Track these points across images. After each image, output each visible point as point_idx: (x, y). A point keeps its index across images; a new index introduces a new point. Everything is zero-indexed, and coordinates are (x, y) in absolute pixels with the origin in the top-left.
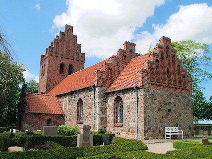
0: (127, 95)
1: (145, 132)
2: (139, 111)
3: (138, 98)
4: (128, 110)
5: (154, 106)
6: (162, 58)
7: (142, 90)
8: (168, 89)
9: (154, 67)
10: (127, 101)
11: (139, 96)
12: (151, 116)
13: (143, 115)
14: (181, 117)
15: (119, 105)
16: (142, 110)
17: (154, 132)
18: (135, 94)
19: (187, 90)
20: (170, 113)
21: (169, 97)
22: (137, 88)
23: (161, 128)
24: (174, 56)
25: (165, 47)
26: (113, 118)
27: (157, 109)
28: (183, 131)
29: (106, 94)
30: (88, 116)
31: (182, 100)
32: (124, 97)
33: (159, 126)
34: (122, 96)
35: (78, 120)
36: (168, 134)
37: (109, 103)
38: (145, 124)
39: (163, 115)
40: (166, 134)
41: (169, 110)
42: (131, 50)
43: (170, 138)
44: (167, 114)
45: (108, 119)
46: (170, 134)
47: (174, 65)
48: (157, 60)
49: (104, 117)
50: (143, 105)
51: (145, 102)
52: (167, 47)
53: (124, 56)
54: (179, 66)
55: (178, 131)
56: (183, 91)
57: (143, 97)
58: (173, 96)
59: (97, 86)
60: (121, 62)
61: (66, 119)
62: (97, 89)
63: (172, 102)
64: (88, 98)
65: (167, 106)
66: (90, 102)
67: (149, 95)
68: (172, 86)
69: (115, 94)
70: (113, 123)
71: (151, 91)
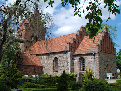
0: (88, 57)
1: (99, 75)
2: (95, 65)
3: (95, 59)
4: (89, 64)
5: (102, 63)
6: (105, 38)
7: (97, 55)
8: (108, 54)
9: (102, 43)
10: (88, 60)
11: (96, 58)
12: (101, 68)
13: (98, 67)
14: (112, 68)
15: (82, 62)
16: (98, 65)
17: (102, 76)
18: (93, 57)
19: (114, 55)
20: (108, 66)
21: (108, 58)
22: (95, 53)
23: (105, 74)
24: (110, 37)
25: (106, 33)
26: (78, 68)
27: (103, 64)
28: (114, 75)
29: (73, 55)
30: (63, 67)
31: (113, 60)
32: (86, 57)
33: (104, 73)
34: (84, 57)
35: (54, 69)
36: (108, 77)
37: (75, 60)
38: (99, 72)
39: (106, 67)
40: (107, 77)
41: (108, 65)
42: (84, 31)
43: (109, 78)
44: (107, 67)
45: (75, 69)
46: (109, 77)
47: (110, 42)
48: (103, 40)
49: (72, 68)
50: (98, 62)
51: (99, 61)
52: (107, 33)
53: (81, 35)
54: (111, 42)
55: (111, 75)
56: (113, 55)
57: (98, 58)
58: (109, 58)
59: (69, 51)
60: (80, 38)
61: (44, 69)
62: (69, 53)
63: (109, 60)
64: (62, 57)
65: (107, 63)
66: (64, 59)
67: (100, 57)
68: (109, 53)
69: (80, 56)
70: (78, 71)
71: (101, 55)
